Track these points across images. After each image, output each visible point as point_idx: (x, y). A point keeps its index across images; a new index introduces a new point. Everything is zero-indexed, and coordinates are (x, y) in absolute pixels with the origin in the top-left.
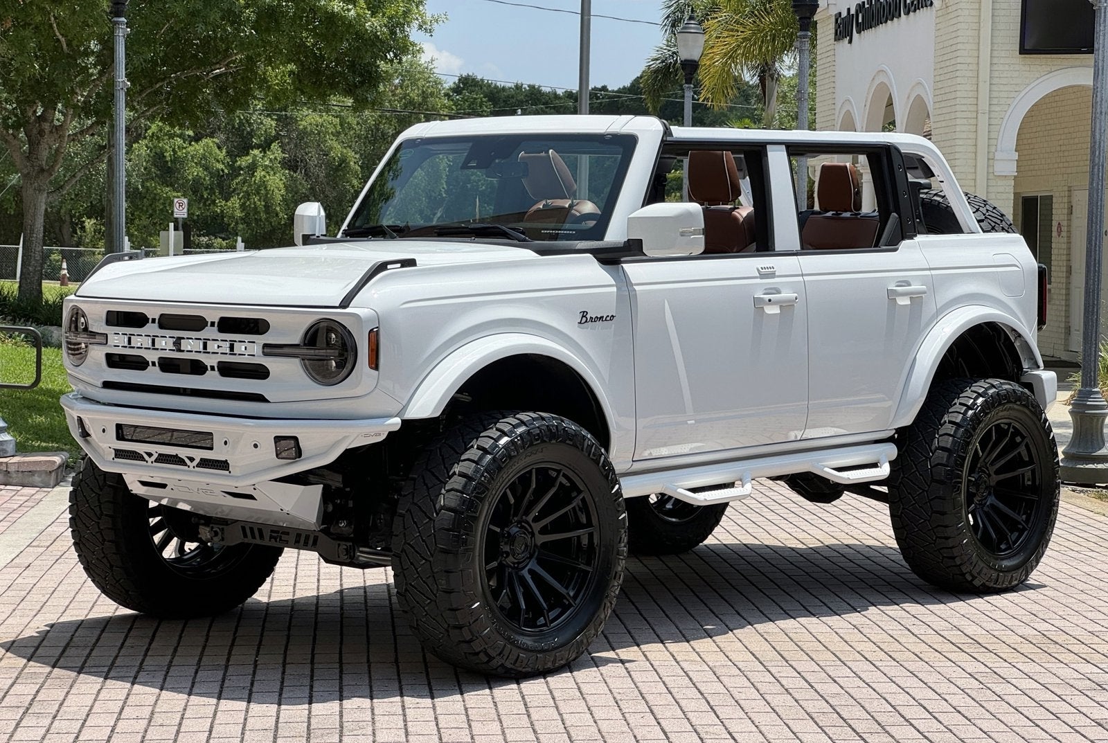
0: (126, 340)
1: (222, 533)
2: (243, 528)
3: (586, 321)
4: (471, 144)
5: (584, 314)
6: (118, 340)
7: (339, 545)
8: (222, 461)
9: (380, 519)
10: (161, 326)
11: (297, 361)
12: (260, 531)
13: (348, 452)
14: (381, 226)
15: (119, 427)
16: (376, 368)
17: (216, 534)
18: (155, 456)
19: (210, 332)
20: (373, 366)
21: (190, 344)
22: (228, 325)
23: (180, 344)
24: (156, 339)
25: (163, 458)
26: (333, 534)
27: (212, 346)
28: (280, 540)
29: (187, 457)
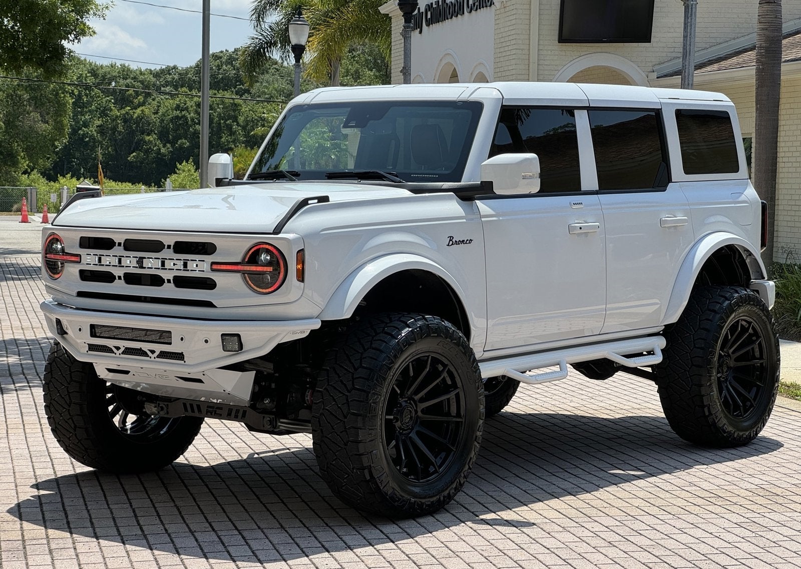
0: (97, 259)
1: (167, 408)
2: (185, 405)
3: (452, 244)
4: (349, 109)
5: (451, 238)
6: (90, 260)
7: (264, 417)
8: (178, 353)
9: (292, 397)
10: (127, 248)
11: (239, 275)
12: (198, 406)
13: (279, 346)
14: (281, 172)
15: (92, 327)
16: (303, 281)
17: (162, 409)
18: (122, 349)
19: (167, 253)
20: (300, 279)
21: (151, 262)
22: (181, 248)
23: (142, 262)
24: (122, 258)
25: (128, 351)
26: (260, 409)
27: (169, 264)
28: (215, 413)
29: (149, 350)
